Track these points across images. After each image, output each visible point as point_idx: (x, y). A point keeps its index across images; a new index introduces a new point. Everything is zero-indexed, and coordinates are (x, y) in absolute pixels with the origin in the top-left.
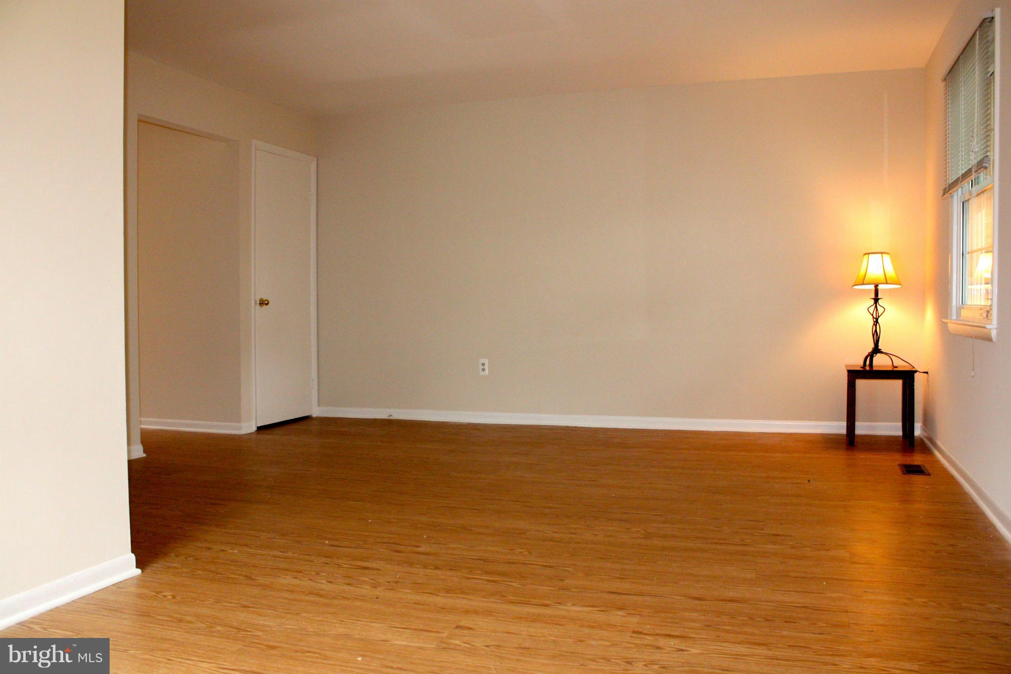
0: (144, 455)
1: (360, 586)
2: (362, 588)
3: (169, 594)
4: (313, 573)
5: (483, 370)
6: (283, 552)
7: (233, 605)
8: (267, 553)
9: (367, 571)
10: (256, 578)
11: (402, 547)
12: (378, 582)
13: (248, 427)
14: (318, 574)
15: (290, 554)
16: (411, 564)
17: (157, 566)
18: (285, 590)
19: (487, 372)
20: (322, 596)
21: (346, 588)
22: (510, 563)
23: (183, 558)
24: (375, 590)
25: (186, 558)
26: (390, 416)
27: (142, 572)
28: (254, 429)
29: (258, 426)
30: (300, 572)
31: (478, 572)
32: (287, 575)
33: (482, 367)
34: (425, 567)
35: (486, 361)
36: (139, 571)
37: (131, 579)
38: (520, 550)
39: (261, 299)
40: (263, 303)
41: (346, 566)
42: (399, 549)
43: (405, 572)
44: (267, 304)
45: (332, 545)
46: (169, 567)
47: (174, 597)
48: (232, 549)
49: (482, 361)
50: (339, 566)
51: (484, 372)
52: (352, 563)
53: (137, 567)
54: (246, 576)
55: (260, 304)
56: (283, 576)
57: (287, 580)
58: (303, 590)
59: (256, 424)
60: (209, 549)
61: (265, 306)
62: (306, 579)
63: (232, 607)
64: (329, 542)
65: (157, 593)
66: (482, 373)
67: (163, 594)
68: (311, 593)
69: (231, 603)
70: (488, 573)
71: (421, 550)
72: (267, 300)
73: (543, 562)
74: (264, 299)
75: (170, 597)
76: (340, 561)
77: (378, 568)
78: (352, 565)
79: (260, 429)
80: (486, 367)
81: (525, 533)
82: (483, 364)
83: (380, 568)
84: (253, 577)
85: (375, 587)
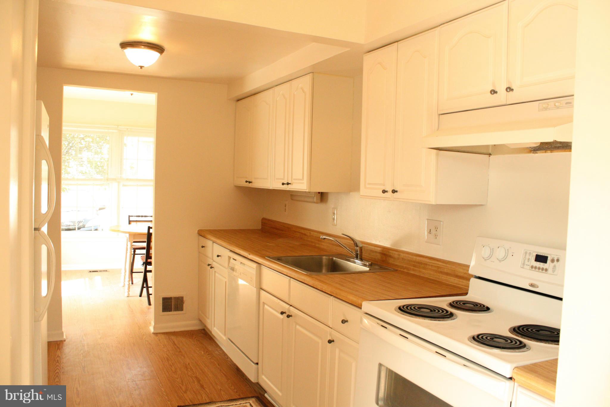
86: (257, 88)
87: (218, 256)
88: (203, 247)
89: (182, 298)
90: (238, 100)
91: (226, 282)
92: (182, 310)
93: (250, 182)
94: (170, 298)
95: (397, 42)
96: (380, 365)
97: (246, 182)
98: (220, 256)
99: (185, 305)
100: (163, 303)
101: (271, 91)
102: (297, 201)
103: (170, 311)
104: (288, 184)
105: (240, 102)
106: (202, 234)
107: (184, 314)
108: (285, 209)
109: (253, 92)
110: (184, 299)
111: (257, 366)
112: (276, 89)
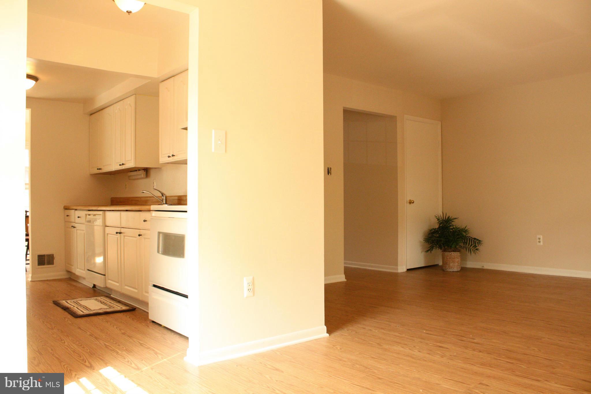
0: (346, 280)
1: (434, 355)
2: (435, 357)
3: (339, 347)
4: (412, 346)
5: (539, 242)
6: (400, 334)
7: (367, 356)
8: (392, 333)
9: (441, 348)
10: (383, 345)
11: (464, 338)
12: (445, 354)
13: (402, 269)
14: (415, 347)
15: (404, 335)
16: (466, 348)
17: (337, 334)
18: (395, 353)
19: (542, 243)
20: (413, 358)
21: (427, 355)
22: (525, 354)
23: (350, 331)
24: (442, 358)
25: (352, 331)
26: (483, 267)
27: (329, 335)
28: (405, 270)
29: (408, 268)
30: (406, 345)
31: (504, 357)
32: (399, 345)
33: (539, 240)
34: (474, 350)
35: (541, 237)
36: (328, 335)
37: (324, 338)
38: (534, 348)
39: (410, 200)
40: (411, 202)
41: (431, 344)
42: (463, 339)
43: (461, 352)
44: (413, 203)
45: (427, 333)
46: (342, 335)
47: (341, 349)
48: (375, 330)
49: (538, 236)
50: (427, 344)
51: (539, 243)
52: (435, 343)
53: (327, 333)
54: (378, 344)
55: (409, 202)
56: (396, 346)
57: (398, 348)
58: (404, 354)
59: (406, 267)
60: (364, 328)
61: (412, 204)
62: (407, 349)
63: (367, 357)
64: (426, 332)
65: (334, 346)
66: (538, 244)
67: (336, 347)
68: (408, 356)
69: (367, 355)
70: (509, 358)
71: (475, 341)
72: (413, 201)
73: (546, 357)
74: (412, 200)
75: (339, 349)
76: (429, 342)
77: (448, 347)
78: (434, 344)
79: (408, 270)
80: (541, 240)
81: (541, 339)
82: (539, 239)
83: (449, 348)
84: (381, 344)
85: (442, 357)
86: (103, 105)
87: (79, 217)
88: (67, 216)
89: (53, 255)
90: (91, 114)
91: (84, 233)
92: (53, 264)
93: (100, 169)
94: (44, 256)
95: (174, 76)
96: (159, 233)
97: (98, 169)
98: (80, 217)
99: (55, 261)
100: (38, 259)
101: (112, 106)
102: (132, 179)
103: (43, 265)
104: (123, 164)
105: (92, 116)
106: (66, 208)
107: (55, 267)
108: (126, 188)
109: (101, 108)
110: (54, 256)
111: (105, 276)
112: (115, 105)
